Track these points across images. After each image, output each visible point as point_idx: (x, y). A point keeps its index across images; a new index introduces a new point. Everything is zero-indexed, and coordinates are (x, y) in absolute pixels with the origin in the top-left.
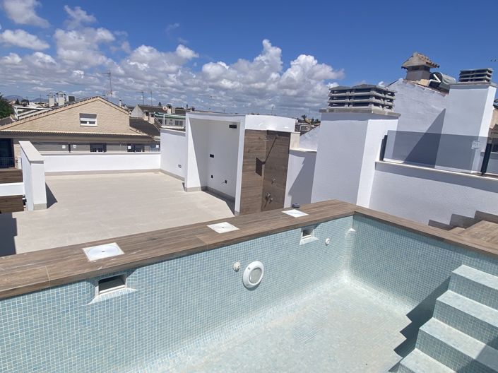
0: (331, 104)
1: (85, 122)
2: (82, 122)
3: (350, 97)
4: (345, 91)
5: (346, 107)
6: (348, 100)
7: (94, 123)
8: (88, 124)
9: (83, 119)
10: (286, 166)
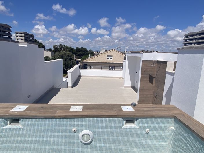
0: (185, 45)
1: (109, 58)
2: (108, 58)
3: (196, 39)
4: (192, 35)
5: (193, 45)
6: (194, 41)
7: (111, 59)
8: (109, 59)
9: (108, 57)
10: (165, 80)
